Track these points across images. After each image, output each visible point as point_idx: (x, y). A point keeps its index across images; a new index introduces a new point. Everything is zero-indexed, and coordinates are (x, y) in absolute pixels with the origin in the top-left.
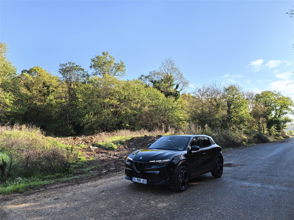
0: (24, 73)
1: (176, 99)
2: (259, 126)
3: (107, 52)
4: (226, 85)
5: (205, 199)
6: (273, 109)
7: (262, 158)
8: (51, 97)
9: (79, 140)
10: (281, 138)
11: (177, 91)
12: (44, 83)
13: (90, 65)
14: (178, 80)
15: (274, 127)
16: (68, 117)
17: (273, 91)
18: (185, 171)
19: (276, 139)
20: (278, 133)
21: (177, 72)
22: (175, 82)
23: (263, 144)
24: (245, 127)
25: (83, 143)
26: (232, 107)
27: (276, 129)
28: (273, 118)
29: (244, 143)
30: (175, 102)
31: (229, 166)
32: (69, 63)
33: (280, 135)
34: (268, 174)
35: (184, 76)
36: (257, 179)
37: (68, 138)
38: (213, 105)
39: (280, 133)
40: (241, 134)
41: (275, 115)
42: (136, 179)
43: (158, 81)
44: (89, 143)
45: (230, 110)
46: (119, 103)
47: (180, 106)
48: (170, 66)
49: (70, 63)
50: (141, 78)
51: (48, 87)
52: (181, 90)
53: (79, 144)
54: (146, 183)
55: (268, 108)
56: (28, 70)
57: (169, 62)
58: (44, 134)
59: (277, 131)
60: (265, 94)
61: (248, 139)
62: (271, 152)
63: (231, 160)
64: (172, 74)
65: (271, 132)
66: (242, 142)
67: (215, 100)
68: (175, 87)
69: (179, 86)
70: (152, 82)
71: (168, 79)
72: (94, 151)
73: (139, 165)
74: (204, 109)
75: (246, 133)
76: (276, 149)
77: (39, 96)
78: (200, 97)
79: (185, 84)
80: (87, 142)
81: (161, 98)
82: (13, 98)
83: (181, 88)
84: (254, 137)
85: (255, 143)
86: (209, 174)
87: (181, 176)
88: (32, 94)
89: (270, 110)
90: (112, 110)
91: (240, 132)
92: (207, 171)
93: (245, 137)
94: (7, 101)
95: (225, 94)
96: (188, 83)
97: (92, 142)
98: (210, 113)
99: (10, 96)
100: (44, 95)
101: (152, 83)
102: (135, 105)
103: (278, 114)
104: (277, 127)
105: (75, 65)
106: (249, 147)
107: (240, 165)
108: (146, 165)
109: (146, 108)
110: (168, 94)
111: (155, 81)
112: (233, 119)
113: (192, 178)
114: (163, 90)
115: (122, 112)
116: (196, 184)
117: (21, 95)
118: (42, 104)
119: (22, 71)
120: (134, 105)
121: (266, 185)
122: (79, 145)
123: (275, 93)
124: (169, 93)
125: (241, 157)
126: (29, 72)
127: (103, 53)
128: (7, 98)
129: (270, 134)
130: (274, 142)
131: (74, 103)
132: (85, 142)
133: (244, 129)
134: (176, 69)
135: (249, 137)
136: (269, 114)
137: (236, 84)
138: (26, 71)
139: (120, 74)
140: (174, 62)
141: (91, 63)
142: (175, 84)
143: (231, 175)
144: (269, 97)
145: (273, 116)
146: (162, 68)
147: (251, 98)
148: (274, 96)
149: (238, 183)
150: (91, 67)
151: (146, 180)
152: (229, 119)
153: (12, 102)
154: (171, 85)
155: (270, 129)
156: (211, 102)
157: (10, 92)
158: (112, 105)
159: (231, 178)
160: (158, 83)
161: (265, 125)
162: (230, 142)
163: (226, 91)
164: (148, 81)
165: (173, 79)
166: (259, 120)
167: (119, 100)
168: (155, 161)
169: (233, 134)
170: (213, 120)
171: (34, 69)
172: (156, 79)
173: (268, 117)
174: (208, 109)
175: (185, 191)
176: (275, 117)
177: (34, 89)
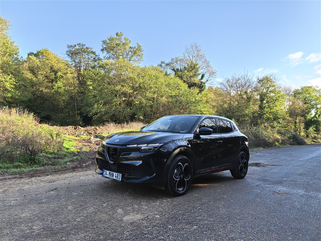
0: (30, 56)
1: (200, 91)
2: (295, 126)
3: (121, 33)
4: (259, 76)
5: (212, 210)
6: (313, 108)
7: (300, 159)
8: (60, 84)
9: (81, 130)
10: (319, 141)
11: (202, 82)
12: (51, 68)
13: (102, 48)
14: (204, 70)
15: (312, 129)
16: (76, 107)
17: (315, 87)
18: (187, 164)
19: (314, 142)
20: (316, 135)
21: (203, 60)
22: (200, 71)
23: (299, 146)
24: (279, 125)
25: (84, 134)
26: (265, 102)
27: (315, 131)
28: (312, 118)
29: (277, 143)
30: (200, 94)
31: (257, 166)
32: (78, 45)
33: (318, 138)
34: (312, 177)
35: (211, 64)
36: (297, 184)
37: (68, 127)
38: (242, 98)
39: (319, 135)
40: (273, 133)
41: (315, 114)
42: (108, 172)
43: (181, 70)
44: (92, 134)
45: (262, 105)
46: (132, 91)
47: (205, 99)
48: (196, 52)
49: (80, 44)
50: (161, 66)
51: (56, 72)
52: (207, 81)
53: (80, 134)
54: (120, 180)
55: (308, 106)
56: (35, 52)
57: (194, 47)
58: (38, 120)
59: (316, 133)
60: (306, 90)
61: (282, 140)
62: (310, 153)
63: (259, 160)
64: (197, 62)
65: (309, 133)
66: (275, 142)
67: (246, 93)
68: (200, 77)
69: (204, 76)
70: (174, 70)
71: (193, 68)
72: (93, 142)
73: (112, 151)
74: (232, 103)
75: (279, 132)
76: (316, 151)
77: (46, 83)
78: (228, 88)
79: (212, 74)
80: (90, 133)
81: (182, 88)
82: (14, 82)
83: (207, 78)
84: (289, 138)
85: (290, 145)
86: (227, 173)
87: (178, 171)
88: (37, 79)
89: (309, 108)
90: (124, 99)
91: (272, 131)
92: (222, 168)
93: (278, 137)
94: (8, 85)
95: (258, 86)
96: (215, 73)
97: (96, 133)
98: (239, 107)
99: (10, 79)
100: (52, 81)
101: (174, 72)
102: (151, 94)
103: (319, 114)
104: (315, 128)
105: (85, 47)
106: (282, 148)
107: (272, 165)
108: (122, 150)
109: (164, 99)
110: (191, 85)
111: (178, 69)
112: (266, 115)
113: (198, 175)
114: (185, 80)
115: (136, 102)
116: (205, 186)
117: (24, 80)
118: (49, 91)
119: (28, 54)
120: (149, 95)
121: (312, 192)
122: (80, 136)
123: (317, 89)
124: (193, 83)
125: (274, 157)
126: (36, 55)
127: (117, 34)
128: (8, 82)
129: (307, 136)
130: (311, 144)
131: (82, 90)
132: (88, 132)
133: (278, 128)
134: (202, 56)
135: (283, 137)
136: (308, 113)
137: (272, 74)
138: (33, 53)
139: (137, 59)
140: (200, 48)
141: (102, 46)
142: (200, 74)
143: (258, 177)
144: (309, 94)
145: (312, 116)
146: (186, 55)
147: (288, 94)
148: (316, 93)
149: (269, 187)
150: (102, 50)
151: (121, 175)
152: (261, 116)
153: (12, 86)
154: (195, 75)
155: (308, 130)
156: (240, 95)
157: (11, 75)
158: (125, 94)
159: (259, 180)
160: (181, 71)
161: (302, 126)
162: (260, 140)
163: (259, 82)
164: (169, 70)
165: (198, 67)
166: (296, 119)
167: (133, 88)
168: (136, 145)
169: (265, 133)
170: (241, 116)
171: (41, 52)
172: (178, 67)
173: (306, 116)
174: (236, 103)
175: (184, 196)
176: (315, 116)
177: (40, 74)
